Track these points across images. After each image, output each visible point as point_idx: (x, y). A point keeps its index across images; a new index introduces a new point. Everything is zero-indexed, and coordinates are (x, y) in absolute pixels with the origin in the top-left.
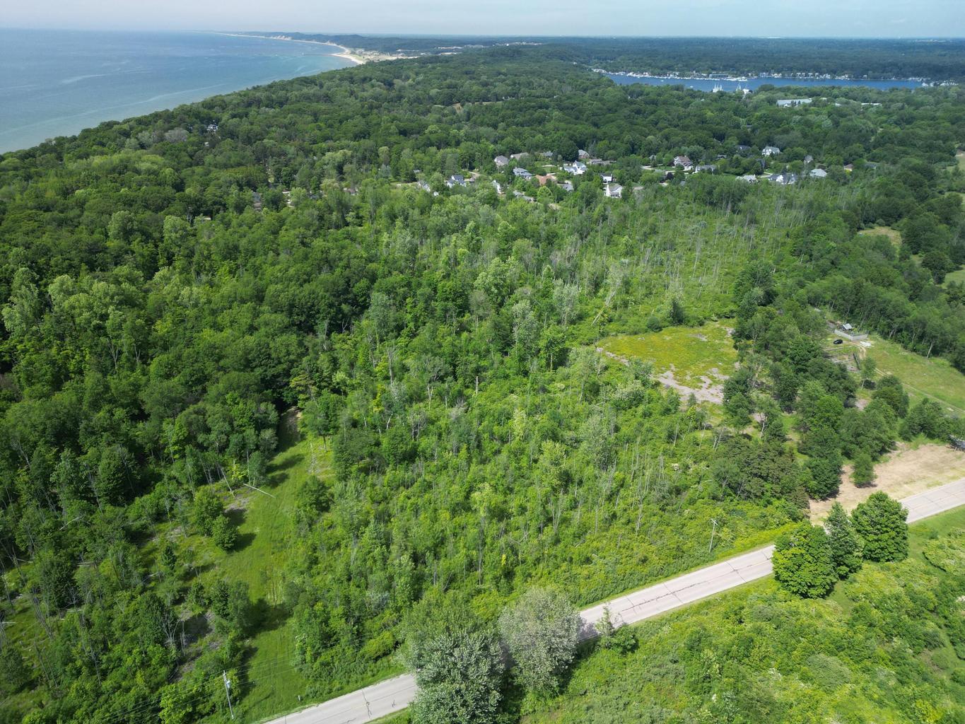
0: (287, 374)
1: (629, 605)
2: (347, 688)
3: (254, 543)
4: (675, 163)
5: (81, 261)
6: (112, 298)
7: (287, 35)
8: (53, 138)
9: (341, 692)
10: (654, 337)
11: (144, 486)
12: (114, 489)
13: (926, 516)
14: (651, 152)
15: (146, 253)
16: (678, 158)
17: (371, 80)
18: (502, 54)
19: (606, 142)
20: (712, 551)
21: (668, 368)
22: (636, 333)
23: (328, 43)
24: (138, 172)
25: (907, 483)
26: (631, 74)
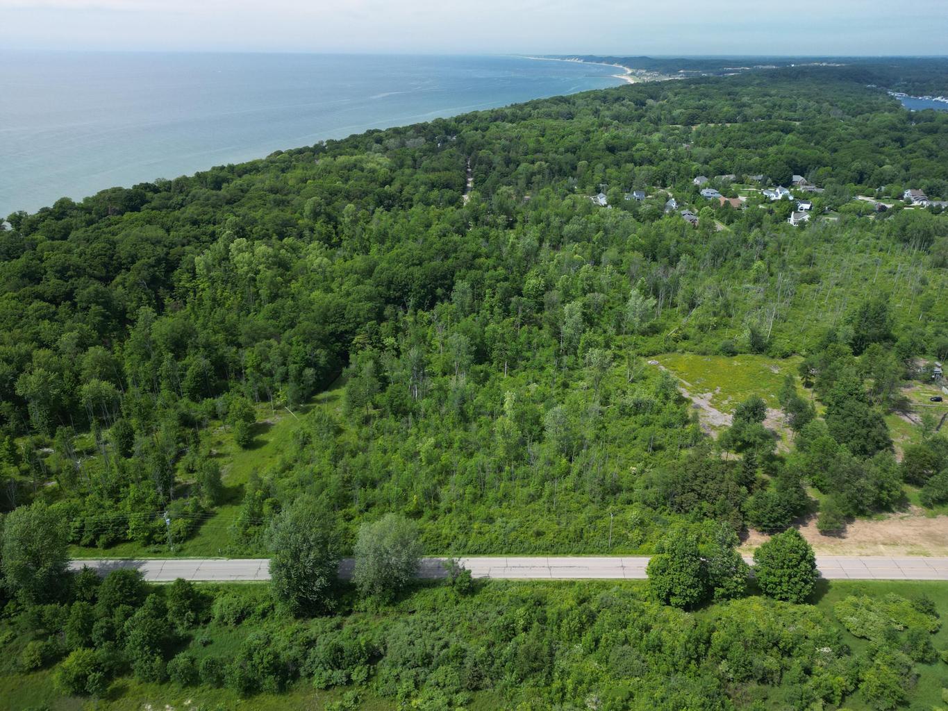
0: (353, 332)
1: (504, 564)
2: (255, 555)
3: (264, 448)
4: (905, 196)
5: (274, 232)
6: (268, 259)
7: (580, 58)
8: (325, 140)
9: (249, 556)
10: (722, 361)
11: (217, 392)
12: (194, 388)
13: (877, 578)
14: (881, 182)
15: (324, 232)
16: (909, 191)
17: (624, 99)
18: (784, 76)
19: (829, 168)
20: (615, 545)
21: (712, 390)
22: (704, 354)
23: (615, 65)
24: (362, 170)
25: (884, 544)
26: (939, 98)
